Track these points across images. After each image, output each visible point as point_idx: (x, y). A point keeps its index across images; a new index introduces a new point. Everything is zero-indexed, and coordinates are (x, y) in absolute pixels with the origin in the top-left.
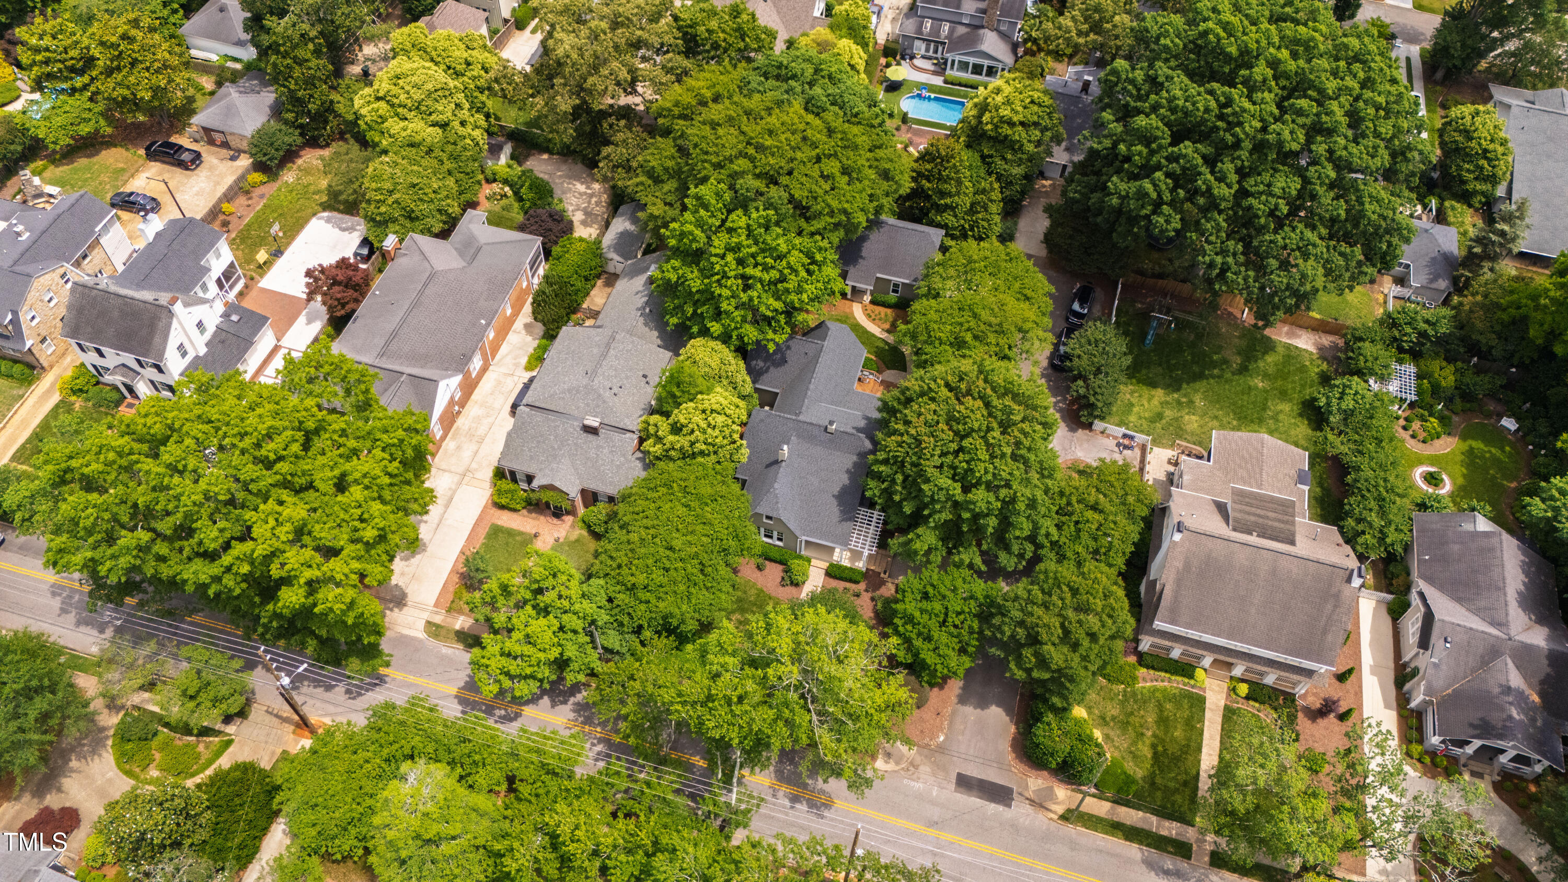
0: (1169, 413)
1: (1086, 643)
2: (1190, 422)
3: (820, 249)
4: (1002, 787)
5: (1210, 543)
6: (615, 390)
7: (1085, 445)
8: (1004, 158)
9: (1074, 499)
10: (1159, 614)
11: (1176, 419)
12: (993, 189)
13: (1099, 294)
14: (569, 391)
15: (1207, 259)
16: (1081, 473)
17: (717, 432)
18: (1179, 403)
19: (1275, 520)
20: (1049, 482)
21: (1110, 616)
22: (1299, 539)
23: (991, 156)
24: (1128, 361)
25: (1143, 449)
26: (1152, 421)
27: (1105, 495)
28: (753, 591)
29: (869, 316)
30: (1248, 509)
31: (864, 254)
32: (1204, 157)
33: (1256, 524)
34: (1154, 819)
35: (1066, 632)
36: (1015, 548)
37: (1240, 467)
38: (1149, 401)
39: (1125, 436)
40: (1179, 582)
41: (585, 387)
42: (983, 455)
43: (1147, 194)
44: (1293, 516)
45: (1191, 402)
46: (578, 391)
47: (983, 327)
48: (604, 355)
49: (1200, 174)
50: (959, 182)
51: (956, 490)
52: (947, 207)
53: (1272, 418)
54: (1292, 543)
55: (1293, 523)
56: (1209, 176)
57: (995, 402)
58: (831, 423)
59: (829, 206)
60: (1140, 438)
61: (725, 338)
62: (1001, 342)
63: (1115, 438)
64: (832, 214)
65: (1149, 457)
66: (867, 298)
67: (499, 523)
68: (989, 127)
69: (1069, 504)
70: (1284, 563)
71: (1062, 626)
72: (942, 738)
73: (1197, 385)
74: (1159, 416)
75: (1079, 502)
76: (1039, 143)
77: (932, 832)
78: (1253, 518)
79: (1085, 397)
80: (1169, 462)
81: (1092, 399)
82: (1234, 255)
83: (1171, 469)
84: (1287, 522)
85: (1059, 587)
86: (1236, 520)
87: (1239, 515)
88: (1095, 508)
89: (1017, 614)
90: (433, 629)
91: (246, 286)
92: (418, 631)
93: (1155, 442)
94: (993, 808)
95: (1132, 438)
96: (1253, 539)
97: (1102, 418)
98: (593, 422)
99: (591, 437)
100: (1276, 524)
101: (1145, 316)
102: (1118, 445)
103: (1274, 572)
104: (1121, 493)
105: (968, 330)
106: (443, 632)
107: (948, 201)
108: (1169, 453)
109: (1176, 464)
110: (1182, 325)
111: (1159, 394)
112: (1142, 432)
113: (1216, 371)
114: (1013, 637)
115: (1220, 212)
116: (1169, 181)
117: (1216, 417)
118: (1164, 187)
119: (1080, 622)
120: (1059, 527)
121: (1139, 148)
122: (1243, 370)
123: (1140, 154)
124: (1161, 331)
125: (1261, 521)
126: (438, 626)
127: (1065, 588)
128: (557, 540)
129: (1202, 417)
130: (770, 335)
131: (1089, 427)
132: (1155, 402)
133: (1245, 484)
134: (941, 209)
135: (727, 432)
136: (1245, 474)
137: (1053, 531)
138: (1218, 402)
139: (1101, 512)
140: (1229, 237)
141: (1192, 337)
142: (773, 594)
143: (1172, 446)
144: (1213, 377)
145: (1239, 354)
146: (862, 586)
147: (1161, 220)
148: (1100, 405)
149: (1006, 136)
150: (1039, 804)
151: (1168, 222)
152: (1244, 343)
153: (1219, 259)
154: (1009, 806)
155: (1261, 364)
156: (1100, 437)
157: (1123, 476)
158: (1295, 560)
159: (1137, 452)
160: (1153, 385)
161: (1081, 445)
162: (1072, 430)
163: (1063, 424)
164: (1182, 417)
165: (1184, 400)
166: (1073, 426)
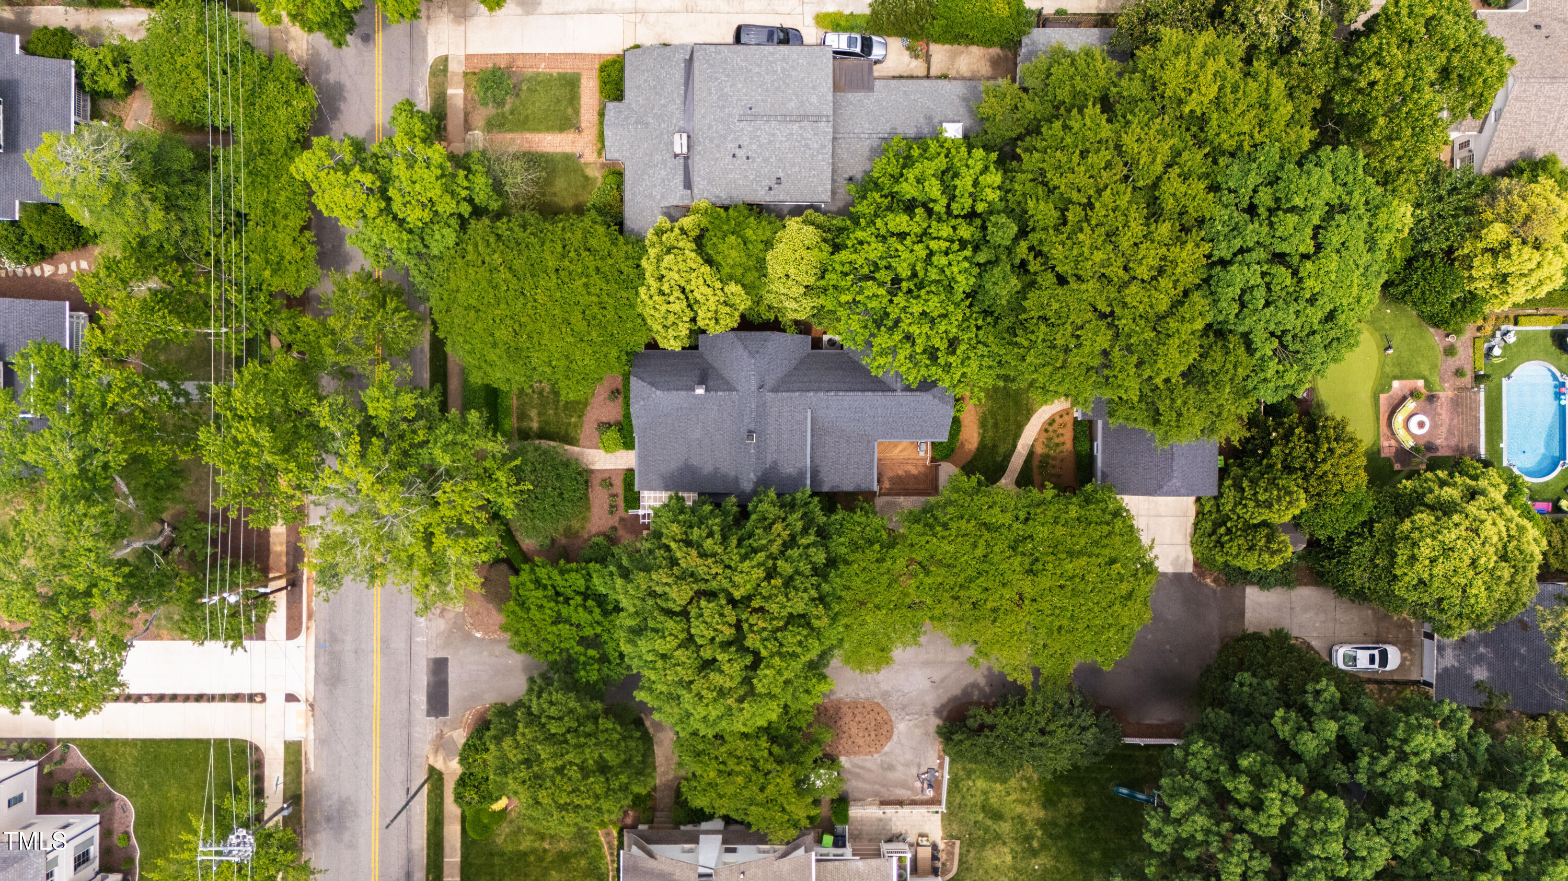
0: (1005, 827)
2: (999, 854)
4: (446, 704)
6: (741, 153)
7: (918, 732)
11: (998, 838)
18: (1028, 838)
26: (985, 808)
29: (1051, 422)
34: (458, 859)
45: (1034, 853)
48: (785, 119)
65: (921, 809)
72: (478, 635)
74: (997, 816)
77: (377, 646)
90: (441, 68)
92: (433, 53)
93: (950, 815)
94: (421, 698)
106: (440, 79)
108: (936, 834)
111: (1035, 813)
126: (445, 70)
129: (1014, 868)
132: (1019, 809)
143: (949, 836)
150: (440, 743)
154: (429, 715)
156: (937, 747)
160: (1049, 804)
161: (916, 726)
162: (938, 712)
163: (944, 700)
164: (1004, 843)
165: (1035, 844)
166: (945, 714)
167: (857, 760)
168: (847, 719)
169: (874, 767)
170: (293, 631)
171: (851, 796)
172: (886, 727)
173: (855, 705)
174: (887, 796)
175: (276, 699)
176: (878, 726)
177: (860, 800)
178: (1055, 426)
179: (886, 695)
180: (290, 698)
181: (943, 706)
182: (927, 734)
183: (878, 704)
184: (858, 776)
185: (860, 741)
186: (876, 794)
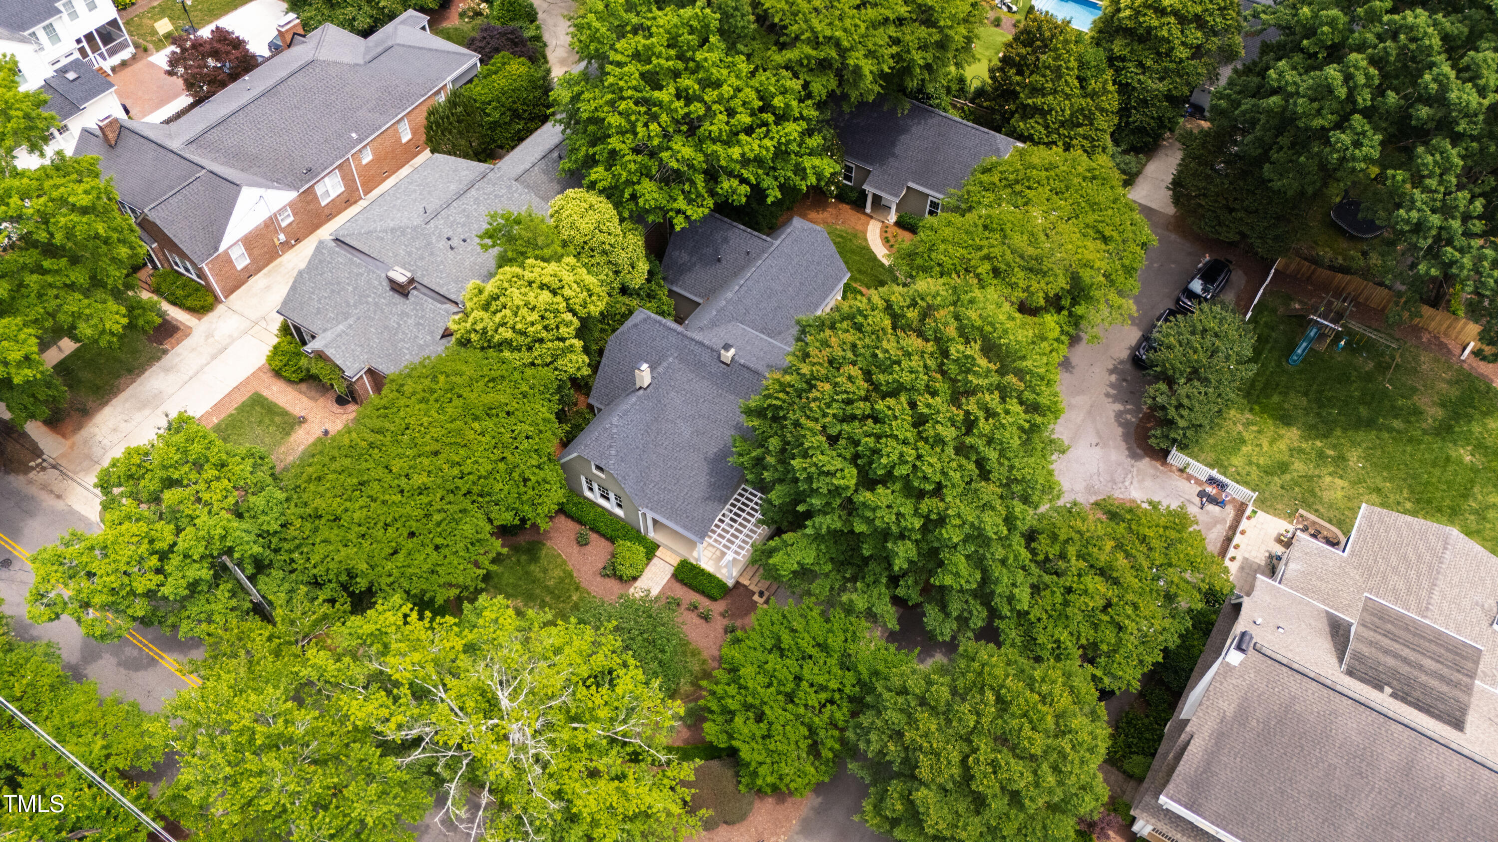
0: (1299, 466)
1: (998, 805)
2: (1330, 487)
3: (784, 92)
5: (1294, 684)
6: (455, 242)
7: (1143, 480)
8: (1141, 65)
9: (1072, 551)
10: (1171, 787)
11: (1310, 478)
12: (1105, 91)
13: (1238, 277)
14: (393, 230)
15: (1414, 214)
16: (1113, 516)
17: (535, 316)
18: (1321, 455)
19: (1435, 674)
20: (1018, 507)
21: (1056, 769)
22: (1472, 719)
23: (1123, 59)
24: (1250, 371)
25: (1241, 509)
26: (1268, 472)
27: (1128, 555)
28: (558, 573)
29: (886, 241)
30: (1386, 642)
31: (897, 151)
32: (1446, 38)
33: (1395, 673)
35: (967, 777)
36: (955, 608)
37: (1395, 570)
38: (1272, 442)
39: (1211, 481)
40: (1220, 738)
41: (415, 229)
42: (903, 428)
43: (1330, 90)
44: (1472, 676)
45: (1342, 458)
46: (403, 233)
47: (1009, 256)
48: (459, 196)
49: (1431, 66)
50: (1058, 73)
51: (849, 478)
52: (1037, 110)
53: (1476, 512)
54: (1458, 724)
55: (1468, 690)
56: (1446, 68)
57: (956, 349)
58: (727, 347)
59: (812, 29)
60: (1237, 491)
61: (612, 193)
62: (1035, 286)
63: (1198, 482)
64: (815, 43)
65: (1244, 524)
66: (893, 218)
67: (266, 393)
68: (1128, 12)
69: (1063, 556)
70: (1431, 757)
71: (964, 760)
73: (1360, 435)
74: (1283, 468)
75: (1079, 556)
76: (1198, 52)
78: (1391, 662)
79: (1163, 408)
80: (1279, 541)
81: (1172, 412)
82: (1466, 218)
83: (1279, 550)
84: (1456, 685)
85: (982, 691)
86: (1358, 657)
87: (1366, 650)
88: (1104, 572)
89: (894, 717)
91: (134, 57)
93: (1263, 503)
95: (1222, 486)
96: (1383, 699)
97: (1183, 447)
98: (401, 277)
99: (397, 298)
100: (1434, 683)
101: (1301, 322)
102: (1202, 494)
103: (1408, 769)
104: (1159, 560)
105: (987, 257)
107: (1039, 101)
108: (1282, 526)
109: (1288, 544)
110: (1357, 346)
111: (1292, 435)
112: (1246, 484)
113: (1397, 424)
114: (881, 753)
115: (1456, 139)
116: (1373, 71)
117: (1378, 490)
118: (1361, 80)
119: (995, 765)
120: (1036, 589)
121: (1334, 12)
122: (1444, 430)
123: (1332, 23)
124: (1322, 347)
125: (1405, 669)
127: (990, 697)
128: (326, 433)
129: (1354, 484)
130: (681, 203)
131: (1162, 455)
132: (1282, 445)
133: (1397, 600)
134: (1028, 112)
135: (552, 322)
136: (1401, 585)
137: (1023, 595)
138: (1388, 467)
139: (1116, 582)
140: (1460, 187)
141: (1370, 365)
142: (584, 584)
143: (1290, 516)
144: (1390, 430)
145: (1443, 405)
146: (718, 607)
147: (1346, 138)
148: (1182, 423)
149: (1149, 30)
151: (1357, 144)
152: (1454, 392)
153: (1435, 220)
155: (1476, 428)
156: (1176, 476)
157: (1173, 534)
158: (1456, 759)
159: (1230, 512)
160: (1286, 420)
161: (1141, 481)
162: (1134, 456)
163: (1123, 445)
164: (1319, 477)
165: (1331, 453)
166: (1139, 451)
181: (1129, 449)
182: (1155, 477)
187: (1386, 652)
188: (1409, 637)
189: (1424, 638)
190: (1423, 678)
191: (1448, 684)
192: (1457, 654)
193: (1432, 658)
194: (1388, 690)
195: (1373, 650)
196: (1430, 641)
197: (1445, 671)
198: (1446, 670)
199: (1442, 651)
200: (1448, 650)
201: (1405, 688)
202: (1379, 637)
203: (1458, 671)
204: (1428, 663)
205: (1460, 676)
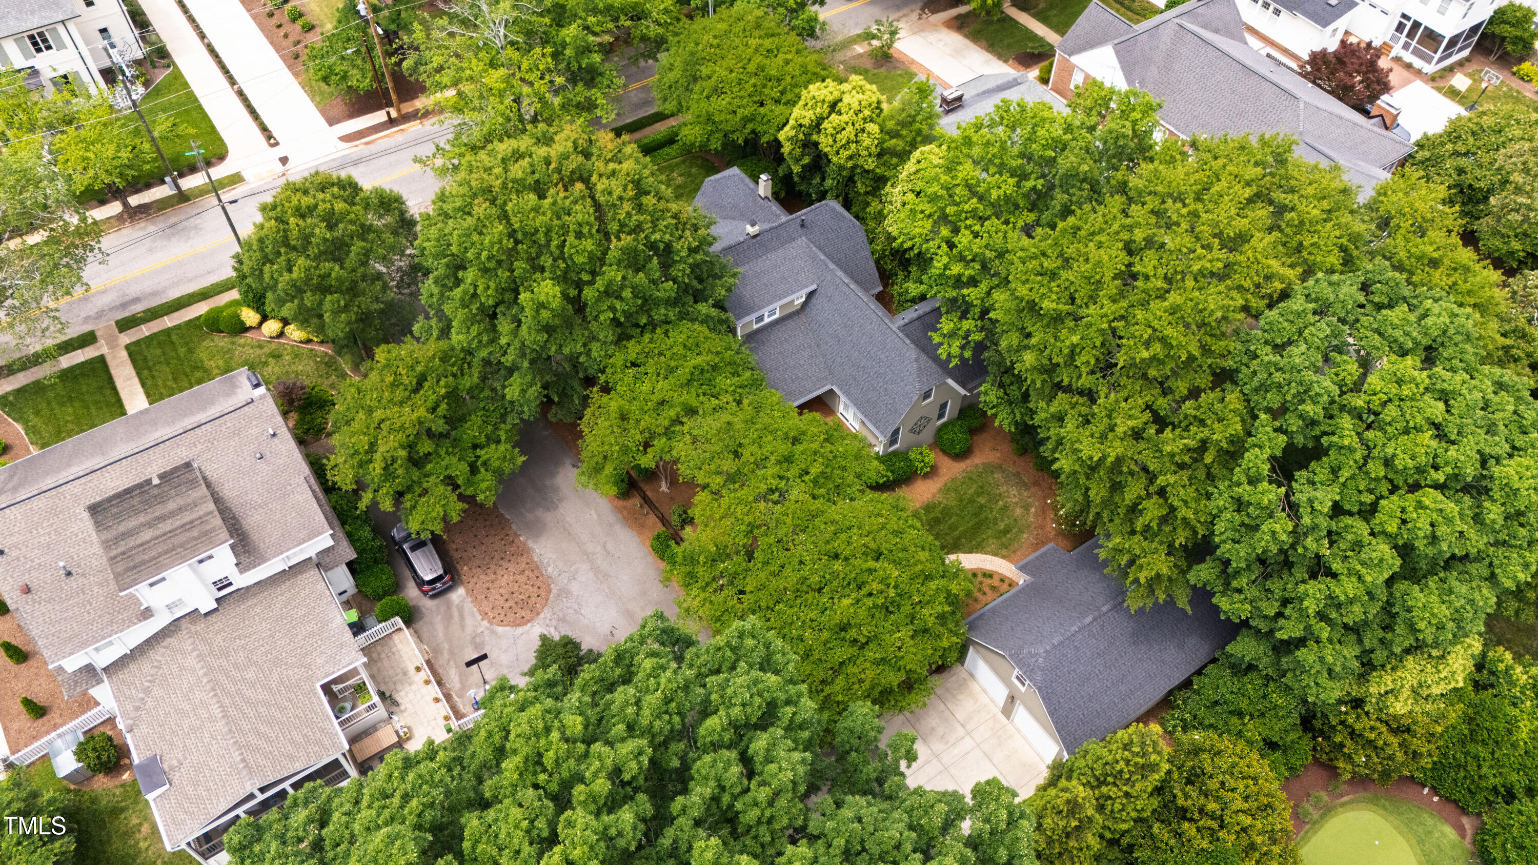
19: (136, 531)
22: (88, 525)
30: (187, 517)
33: (161, 499)
44: (112, 561)
54: (94, 510)
55: (107, 546)
78: (172, 505)
84: (117, 539)
86: (192, 485)
91: (1426, 76)
96: (154, 470)
100: (132, 523)
125: (159, 511)
167: (469, 606)
168: (512, 568)
169: (469, 629)
170: (348, 138)
171: (419, 625)
172: (526, 613)
173: (535, 569)
174: (439, 664)
175: (279, 152)
176: (524, 604)
177: (418, 636)
178: (989, 581)
179: (565, 592)
180: (284, 160)
183: (549, 591)
184: (448, 618)
185: (494, 595)
186: (436, 651)
187: (180, 510)
188: (176, 541)
189: (166, 553)
190: (142, 519)
191: (123, 534)
192: (134, 567)
193: (148, 542)
194: (156, 481)
195: (189, 501)
196: (160, 555)
197: (132, 542)
198: (132, 544)
199: (146, 557)
200: (143, 563)
201: (147, 496)
202: (195, 516)
203: (123, 553)
204: (147, 535)
205: (120, 550)
